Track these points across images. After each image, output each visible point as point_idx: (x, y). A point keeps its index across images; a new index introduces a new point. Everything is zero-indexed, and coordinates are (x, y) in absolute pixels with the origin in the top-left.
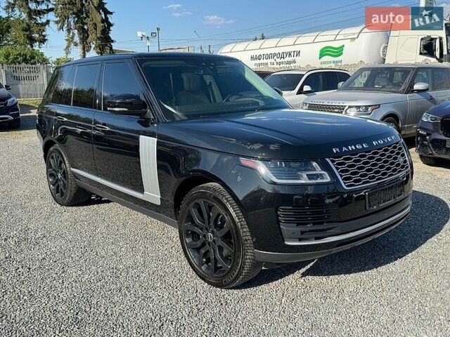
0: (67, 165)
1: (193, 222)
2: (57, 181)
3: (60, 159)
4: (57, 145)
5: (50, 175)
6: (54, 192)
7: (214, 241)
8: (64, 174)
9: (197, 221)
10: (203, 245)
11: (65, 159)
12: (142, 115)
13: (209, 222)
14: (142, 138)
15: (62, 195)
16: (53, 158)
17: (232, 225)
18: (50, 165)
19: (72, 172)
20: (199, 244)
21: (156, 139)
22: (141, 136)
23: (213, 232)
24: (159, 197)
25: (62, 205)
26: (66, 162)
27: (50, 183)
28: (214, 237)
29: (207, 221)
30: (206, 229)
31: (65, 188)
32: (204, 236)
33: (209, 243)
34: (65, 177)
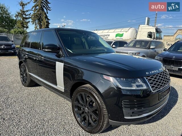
0: (27, 71)
1: (79, 102)
2: (23, 77)
3: (25, 69)
4: (24, 63)
5: (21, 74)
6: (22, 81)
7: (88, 112)
8: (26, 74)
9: (81, 102)
10: (83, 113)
11: (27, 69)
12: (58, 53)
13: (86, 103)
14: (57, 63)
15: (25, 82)
16: (22, 68)
17: (98, 106)
18: (21, 71)
19: (29, 74)
20: (81, 112)
21: (63, 64)
22: (57, 62)
23: (88, 108)
24: (64, 88)
25: (25, 86)
26: (27, 70)
27: (21, 77)
28: (88, 110)
29: (85, 103)
30: (85, 106)
31: (26, 80)
32: (84, 109)
33: (86, 112)
34: (26, 76)
